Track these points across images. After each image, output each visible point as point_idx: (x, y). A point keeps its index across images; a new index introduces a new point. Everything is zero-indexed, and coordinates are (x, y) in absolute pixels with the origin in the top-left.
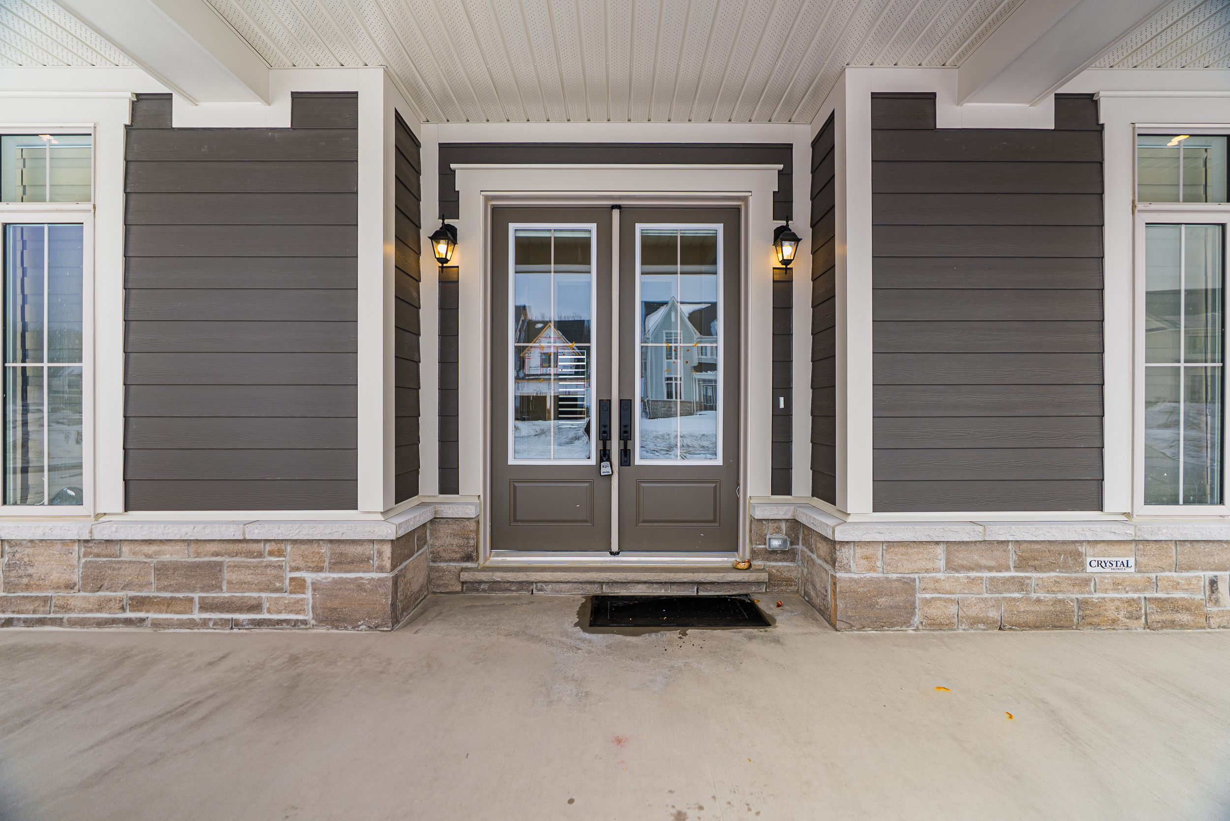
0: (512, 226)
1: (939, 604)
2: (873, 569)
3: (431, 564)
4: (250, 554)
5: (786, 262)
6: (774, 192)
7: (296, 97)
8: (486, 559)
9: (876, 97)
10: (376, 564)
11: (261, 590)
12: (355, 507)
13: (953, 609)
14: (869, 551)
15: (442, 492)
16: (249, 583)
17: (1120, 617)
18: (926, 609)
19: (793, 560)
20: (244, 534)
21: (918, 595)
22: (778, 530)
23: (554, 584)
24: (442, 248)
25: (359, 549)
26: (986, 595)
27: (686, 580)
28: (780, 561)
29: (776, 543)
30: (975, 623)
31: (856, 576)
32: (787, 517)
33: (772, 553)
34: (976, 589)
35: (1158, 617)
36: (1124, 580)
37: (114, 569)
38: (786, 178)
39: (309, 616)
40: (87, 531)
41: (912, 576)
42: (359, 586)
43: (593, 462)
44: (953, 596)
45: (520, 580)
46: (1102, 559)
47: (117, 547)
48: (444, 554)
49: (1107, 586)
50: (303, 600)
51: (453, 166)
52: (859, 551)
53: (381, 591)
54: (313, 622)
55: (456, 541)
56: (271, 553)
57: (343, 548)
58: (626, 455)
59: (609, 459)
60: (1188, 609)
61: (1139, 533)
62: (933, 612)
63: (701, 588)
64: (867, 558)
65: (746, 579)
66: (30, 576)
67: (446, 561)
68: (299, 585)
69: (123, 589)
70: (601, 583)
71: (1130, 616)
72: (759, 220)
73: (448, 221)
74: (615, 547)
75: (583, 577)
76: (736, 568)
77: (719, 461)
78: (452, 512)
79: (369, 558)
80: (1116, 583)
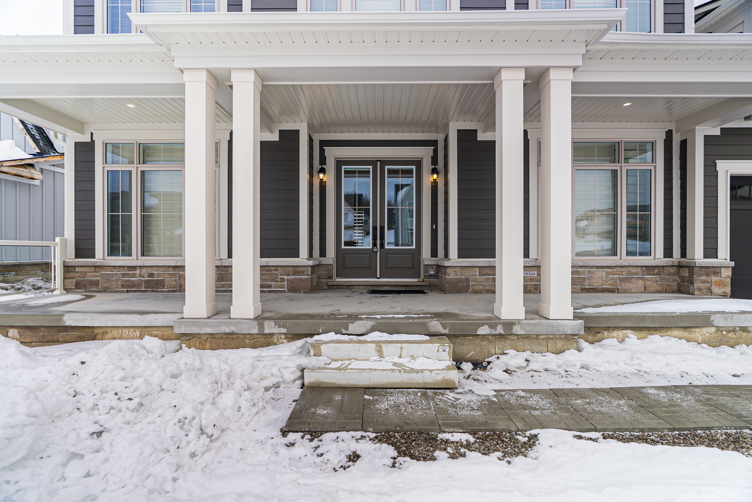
0: (343, 167)
1: (477, 285)
2: (457, 275)
3: (318, 280)
4: (268, 270)
5: (435, 180)
6: (432, 156)
7: (281, 131)
8: (335, 280)
9: (459, 131)
10: (306, 273)
11: (271, 281)
12: (299, 257)
13: (481, 287)
14: (455, 269)
15: (320, 257)
16: (268, 279)
17: (532, 289)
18: (473, 287)
19: (437, 279)
20: (267, 264)
21: (471, 283)
22: (433, 268)
23: (358, 286)
24: (321, 176)
25: (301, 269)
26: (491, 283)
27: (402, 285)
28: (433, 279)
29: (432, 273)
30: (488, 291)
31: (452, 277)
32: (435, 264)
34: (488, 281)
36: (533, 278)
37: (227, 275)
38: (435, 151)
39: (286, 289)
40: (220, 263)
41: (469, 277)
42: (301, 280)
43: (371, 247)
44: (481, 283)
45: (347, 284)
46: (527, 272)
47: (228, 269)
48: (322, 277)
49: (528, 280)
50: (284, 284)
51: (324, 148)
52: (453, 270)
53: (308, 281)
54: (287, 291)
55: (325, 272)
56: (274, 270)
57: (296, 269)
58: (382, 245)
59: (376, 246)
61: (536, 264)
62: (475, 288)
63: (407, 288)
64: (455, 272)
65: (422, 284)
67: (322, 279)
68: (283, 280)
69: (230, 281)
70: (374, 286)
71: (535, 289)
72: (427, 166)
73: (323, 166)
74: (378, 276)
75: (368, 284)
76: (419, 281)
77: (414, 247)
78: (324, 263)
79: (304, 272)
80: (531, 279)
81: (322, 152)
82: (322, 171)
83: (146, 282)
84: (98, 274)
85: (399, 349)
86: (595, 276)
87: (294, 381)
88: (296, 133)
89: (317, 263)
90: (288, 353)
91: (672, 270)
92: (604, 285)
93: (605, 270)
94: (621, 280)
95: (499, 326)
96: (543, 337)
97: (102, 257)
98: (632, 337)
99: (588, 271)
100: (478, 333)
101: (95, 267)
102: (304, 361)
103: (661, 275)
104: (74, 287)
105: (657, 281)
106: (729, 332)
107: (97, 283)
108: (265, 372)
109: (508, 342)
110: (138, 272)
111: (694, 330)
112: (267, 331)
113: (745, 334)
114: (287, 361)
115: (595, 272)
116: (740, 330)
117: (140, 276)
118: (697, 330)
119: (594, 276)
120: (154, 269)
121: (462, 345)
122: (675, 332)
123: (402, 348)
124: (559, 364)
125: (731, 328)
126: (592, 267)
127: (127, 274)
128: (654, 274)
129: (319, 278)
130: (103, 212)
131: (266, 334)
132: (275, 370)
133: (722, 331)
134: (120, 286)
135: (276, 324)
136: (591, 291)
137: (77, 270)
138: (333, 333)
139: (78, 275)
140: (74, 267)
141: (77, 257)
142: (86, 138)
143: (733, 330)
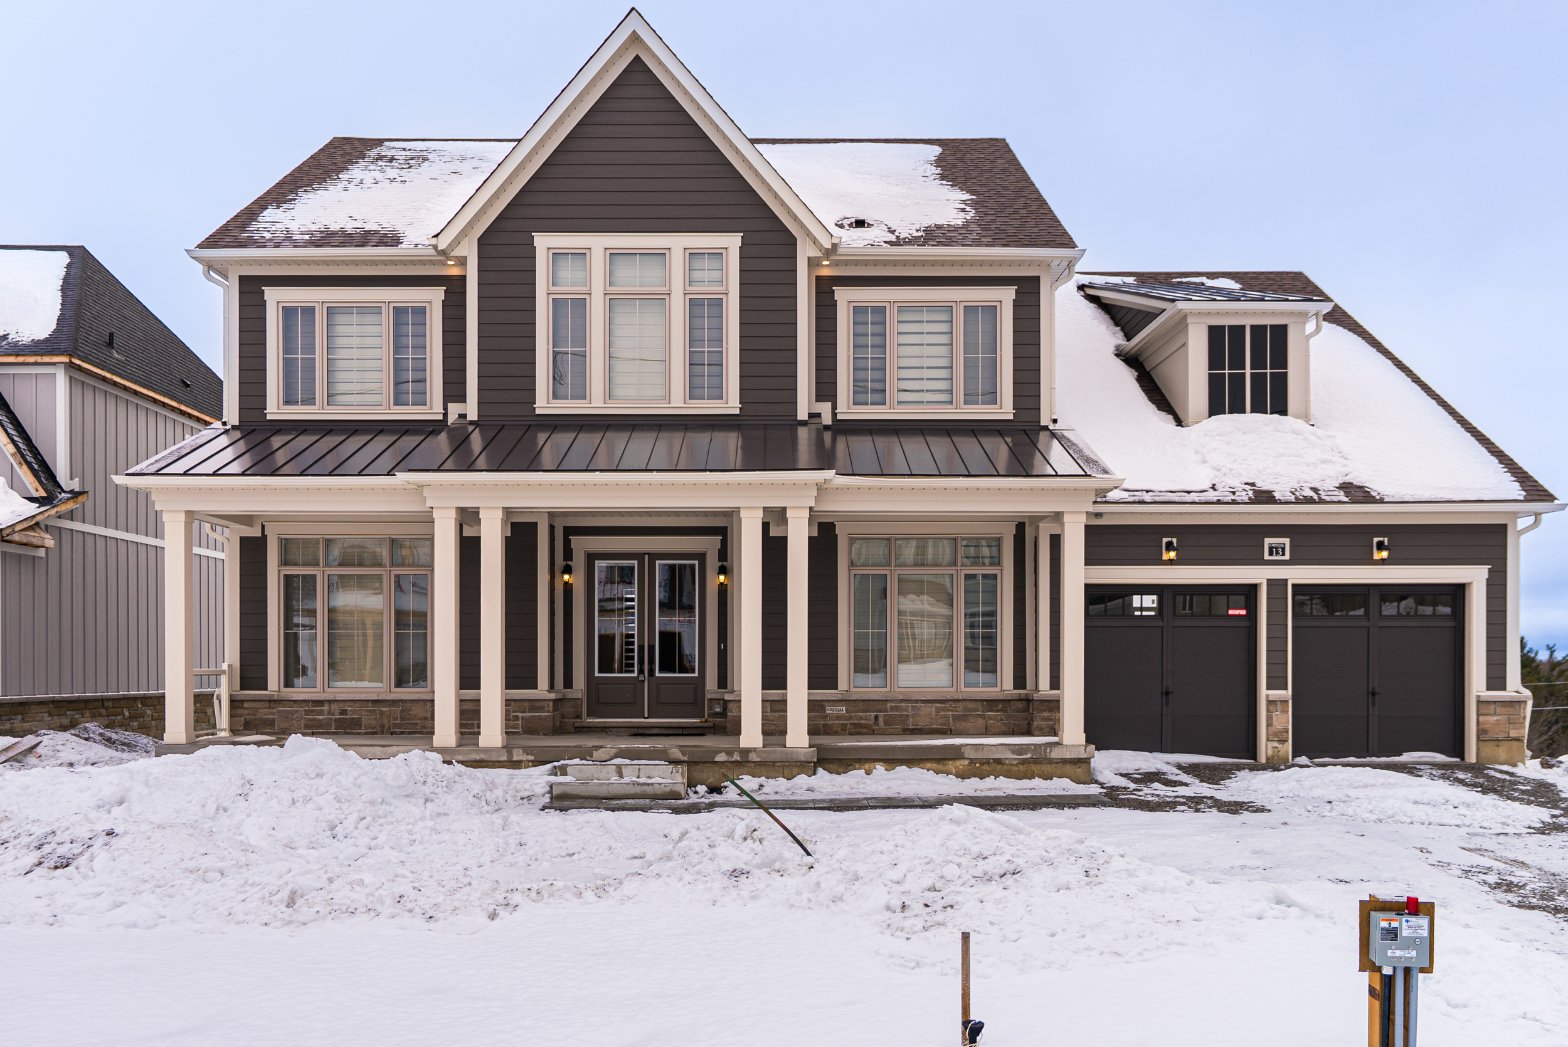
0: (597, 563)
1: (768, 725)
3: (561, 720)
5: (721, 584)
6: (719, 550)
7: (513, 524)
8: (586, 720)
10: (547, 710)
12: (537, 689)
13: (773, 727)
15: (565, 688)
17: (839, 730)
19: (725, 718)
22: (719, 704)
23: (617, 729)
24: (566, 577)
25: (540, 704)
27: (676, 726)
28: (719, 718)
29: (718, 710)
30: (782, 733)
31: (735, 714)
32: (721, 698)
33: (717, 714)
35: (853, 730)
36: (841, 716)
38: (724, 542)
39: (520, 730)
42: (540, 718)
43: (636, 674)
44: (773, 722)
45: (602, 725)
46: (833, 708)
48: (567, 715)
49: (834, 718)
50: (518, 723)
51: (570, 537)
53: (548, 720)
54: (522, 732)
55: (572, 710)
57: (534, 703)
58: (651, 671)
59: (643, 673)
60: (866, 727)
61: (844, 697)
62: (765, 728)
63: (683, 730)
65: (704, 725)
66: (410, 715)
67: (568, 718)
68: (516, 718)
70: (638, 728)
71: (842, 730)
72: (712, 562)
73: (569, 563)
74: (646, 715)
75: (630, 725)
76: (701, 722)
77: (696, 675)
78: (569, 696)
79: (544, 707)
80: (838, 717)
81: (567, 544)
82: (568, 570)
83: (337, 720)
84: (274, 711)
85: (637, 771)
87: (544, 795)
88: (533, 526)
89: (560, 696)
90: (537, 773)
91: (1020, 705)
92: (933, 724)
93: (934, 705)
94: (955, 718)
95: (736, 753)
96: (780, 764)
97: (277, 690)
98: (880, 768)
99: (912, 706)
100: (716, 760)
101: (270, 701)
102: (553, 779)
103: (1007, 711)
104: (242, 728)
105: (1002, 720)
106: (982, 764)
107: (272, 723)
108: (519, 787)
109: (746, 769)
110: (326, 708)
111: (947, 762)
112: (515, 758)
113: (999, 767)
114: (536, 779)
115: (922, 708)
116: (994, 762)
117: (329, 713)
118: (951, 763)
119: (920, 712)
120: (348, 703)
121: (702, 772)
122: (929, 765)
123: (639, 769)
124: (788, 788)
125: (985, 761)
126: (917, 701)
127: (312, 711)
128: (998, 711)
129: (563, 717)
130: (279, 630)
131: (514, 761)
132: (527, 786)
133: (975, 764)
134: (303, 726)
135: (524, 752)
136: (916, 732)
137: (246, 705)
138: (578, 759)
139: (246, 712)
140: (243, 701)
141: (242, 688)
142: (255, 532)
143: (987, 762)
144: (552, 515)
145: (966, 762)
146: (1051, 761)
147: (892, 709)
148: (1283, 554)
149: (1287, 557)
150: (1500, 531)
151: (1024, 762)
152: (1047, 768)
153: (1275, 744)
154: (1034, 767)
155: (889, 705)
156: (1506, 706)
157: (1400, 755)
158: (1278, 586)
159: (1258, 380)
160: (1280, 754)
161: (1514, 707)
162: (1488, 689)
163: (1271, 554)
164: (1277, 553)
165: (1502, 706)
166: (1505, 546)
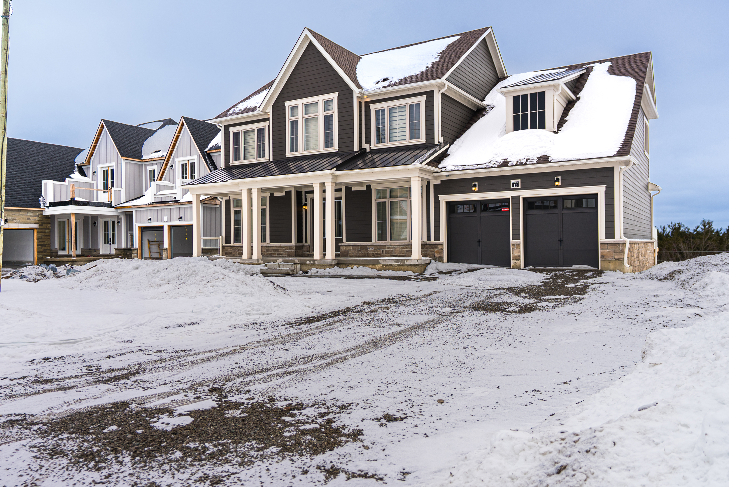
2: (344, 249)
7: (286, 192)
10: (293, 249)
12: (292, 242)
21: (349, 252)
35: (376, 255)
42: (291, 252)
56: (283, 248)
57: (290, 247)
60: (379, 254)
61: (376, 244)
68: (286, 251)
71: (372, 255)
73: (306, 202)
80: (371, 251)
81: (306, 196)
82: (305, 205)
84: (232, 249)
86: (396, 249)
87: (259, 273)
88: (291, 191)
90: (260, 266)
92: (400, 253)
93: (400, 247)
94: (407, 251)
95: (312, 261)
96: (323, 265)
97: (233, 243)
98: (355, 267)
99: (394, 247)
100: (307, 263)
101: (231, 247)
102: (262, 268)
104: (225, 254)
106: (386, 266)
107: (231, 253)
109: (314, 266)
112: (259, 262)
113: (391, 267)
116: (389, 265)
122: (370, 266)
126: (395, 245)
127: (240, 250)
130: (233, 226)
132: (256, 270)
134: (238, 254)
135: (261, 261)
136: (395, 256)
138: (272, 262)
139: (226, 250)
140: (225, 247)
141: (226, 243)
142: (228, 198)
143: (387, 265)
144: (295, 187)
145: (381, 265)
146: (407, 265)
147: (388, 248)
148: (518, 186)
149: (520, 187)
150: (611, 170)
151: (399, 265)
152: (406, 268)
153: (515, 261)
154: (402, 267)
155: (387, 247)
156: (612, 245)
157: (572, 266)
158: (516, 199)
159: (533, 115)
160: (517, 265)
161: (616, 245)
162: (606, 238)
163: (513, 186)
164: (516, 186)
165: (611, 245)
166: (613, 176)
